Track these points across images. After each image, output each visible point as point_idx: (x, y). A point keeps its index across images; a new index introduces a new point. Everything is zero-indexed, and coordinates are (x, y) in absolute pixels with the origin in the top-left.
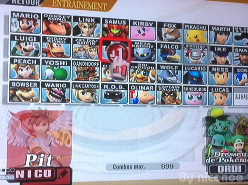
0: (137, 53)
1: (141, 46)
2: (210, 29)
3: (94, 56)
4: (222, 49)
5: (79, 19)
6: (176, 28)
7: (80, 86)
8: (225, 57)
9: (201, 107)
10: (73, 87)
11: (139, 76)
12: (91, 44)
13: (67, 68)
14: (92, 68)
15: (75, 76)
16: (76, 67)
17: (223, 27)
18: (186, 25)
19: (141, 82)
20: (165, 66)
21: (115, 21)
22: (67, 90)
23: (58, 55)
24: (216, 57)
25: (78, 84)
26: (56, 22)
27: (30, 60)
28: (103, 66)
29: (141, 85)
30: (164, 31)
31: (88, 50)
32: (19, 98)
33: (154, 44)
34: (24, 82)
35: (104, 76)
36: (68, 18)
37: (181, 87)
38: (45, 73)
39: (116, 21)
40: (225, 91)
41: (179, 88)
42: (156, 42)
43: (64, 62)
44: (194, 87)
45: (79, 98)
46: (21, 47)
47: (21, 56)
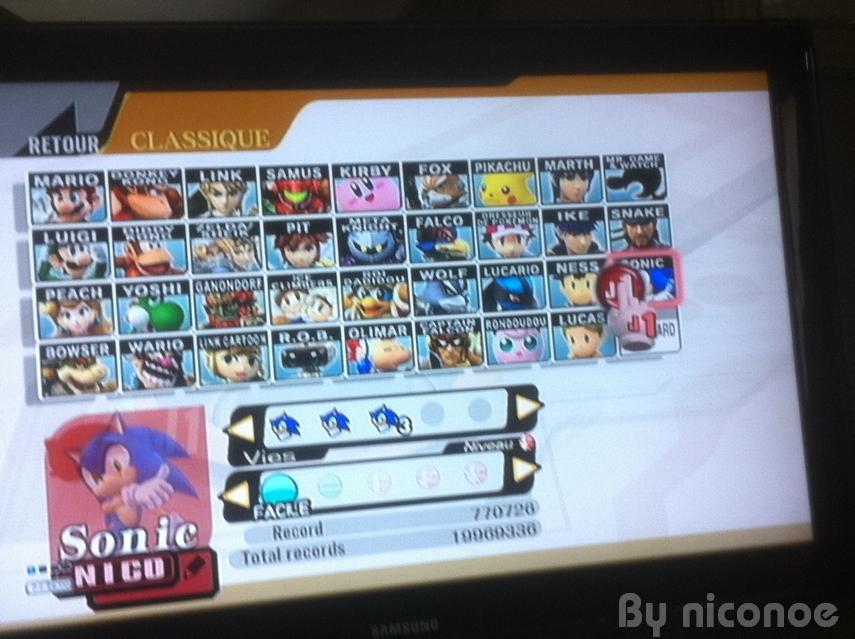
0: (358, 247)
1: (365, 228)
2: (542, 168)
3: (247, 262)
4: (577, 216)
5: (202, 175)
6: (453, 173)
7: (217, 342)
8: (588, 237)
9: (536, 366)
10: (201, 345)
11: (367, 302)
12: (236, 234)
13: (181, 301)
14: (244, 295)
15: (204, 318)
16: (203, 297)
17: (574, 159)
18: (476, 165)
19: (375, 318)
20: (432, 273)
21: (293, 171)
22: (187, 355)
23: (156, 270)
24: (562, 237)
25: (212, 337)
26: (143, 190)
27: (87, 290)
28: (273, 286)
29: (373, 326)
30: (421, 183)
31: (232, 251)
32: (66, 387)
33: (398, 220)
34: (75, 345)
35: (276, 312)
36: (173, 174)
37: (478, 321)
38: (127, 319)
39: (297, 171)
40: (594, 321)
41: (473, 323)
42: (404, 213)
43: (172, 286)
44: (511, 318)
45: (217, 372)
46: (60, 259)
47: (63, 280)
